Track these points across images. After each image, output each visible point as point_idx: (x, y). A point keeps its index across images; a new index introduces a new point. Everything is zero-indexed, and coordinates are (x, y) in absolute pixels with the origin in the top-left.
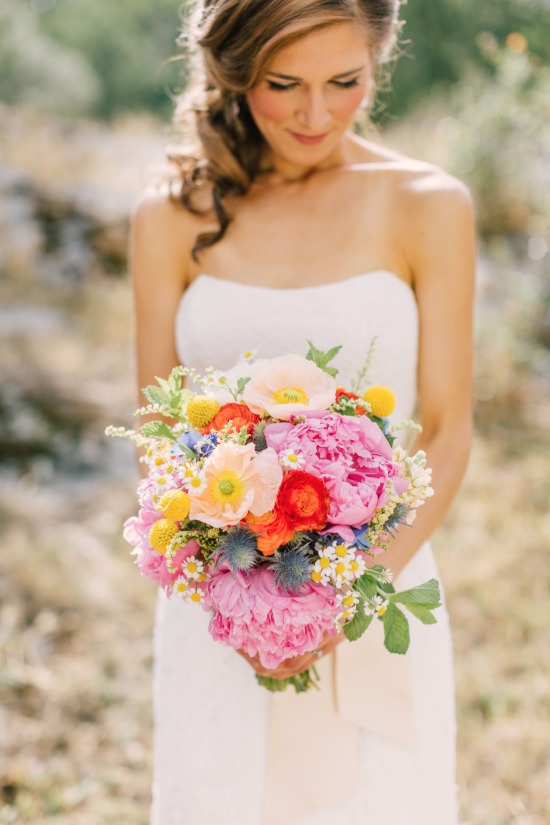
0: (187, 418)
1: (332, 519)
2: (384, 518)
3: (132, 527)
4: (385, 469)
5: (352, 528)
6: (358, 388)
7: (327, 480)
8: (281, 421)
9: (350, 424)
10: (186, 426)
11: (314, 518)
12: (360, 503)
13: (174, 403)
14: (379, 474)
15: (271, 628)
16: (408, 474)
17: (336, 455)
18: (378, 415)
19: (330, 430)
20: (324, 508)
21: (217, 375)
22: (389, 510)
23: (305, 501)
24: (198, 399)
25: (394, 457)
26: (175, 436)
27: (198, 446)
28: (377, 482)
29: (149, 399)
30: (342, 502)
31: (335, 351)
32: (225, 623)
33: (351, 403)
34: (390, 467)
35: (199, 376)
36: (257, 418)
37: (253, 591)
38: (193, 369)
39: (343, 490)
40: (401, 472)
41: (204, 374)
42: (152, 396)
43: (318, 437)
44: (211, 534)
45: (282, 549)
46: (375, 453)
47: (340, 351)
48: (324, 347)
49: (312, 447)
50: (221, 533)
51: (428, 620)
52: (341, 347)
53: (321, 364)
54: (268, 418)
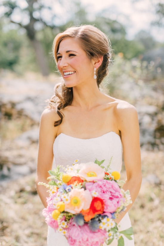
0: (61, 180)
1: (105, 210)
2: (120, 210)
3: (45, 211)
4: (119, 196)
5: (111, 213)
6: (107, 171)
7: (104, 199)
8: (90, 182)
9: (109, 183)
10: (60, 182)
11: (100, 210)
12: (113, 206)
13: (58, 176)
14: (117, 197)
15: (87, 242)
16: (125, 197)
17: (106, 192)
18: (115, 180)
19: (104, 185)
20: (103, 207)
21: (70, 167)
22: (121, 208)
23: (98, 205)
24: (65, 175)
25: (121, 192)
26: (57, 185)
27: (67, 189)
28: (117, 200)
29: (50, 174)
30: (108, 206)
31: (103, 161)
32: (73, 240)
33: (109, 176)
34: (120, 195)
35: (64, 167)
36: (83, 181)
37: (82, 232)
38: (63, 166)
39: (108, 202)
40: (123, 196)
41: (66, 167)
42: (51, 173)
43: (101, 187)
44: (69, 214)
45: (92, 219)
46: (116, 191)
47: (104, 161)
48: (100, 160)
49: (99, 189)
50: (74, 215)
51: (130, 239)
52: (104, 160)
53: (99, 165)
54: (86, 181)
